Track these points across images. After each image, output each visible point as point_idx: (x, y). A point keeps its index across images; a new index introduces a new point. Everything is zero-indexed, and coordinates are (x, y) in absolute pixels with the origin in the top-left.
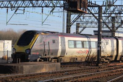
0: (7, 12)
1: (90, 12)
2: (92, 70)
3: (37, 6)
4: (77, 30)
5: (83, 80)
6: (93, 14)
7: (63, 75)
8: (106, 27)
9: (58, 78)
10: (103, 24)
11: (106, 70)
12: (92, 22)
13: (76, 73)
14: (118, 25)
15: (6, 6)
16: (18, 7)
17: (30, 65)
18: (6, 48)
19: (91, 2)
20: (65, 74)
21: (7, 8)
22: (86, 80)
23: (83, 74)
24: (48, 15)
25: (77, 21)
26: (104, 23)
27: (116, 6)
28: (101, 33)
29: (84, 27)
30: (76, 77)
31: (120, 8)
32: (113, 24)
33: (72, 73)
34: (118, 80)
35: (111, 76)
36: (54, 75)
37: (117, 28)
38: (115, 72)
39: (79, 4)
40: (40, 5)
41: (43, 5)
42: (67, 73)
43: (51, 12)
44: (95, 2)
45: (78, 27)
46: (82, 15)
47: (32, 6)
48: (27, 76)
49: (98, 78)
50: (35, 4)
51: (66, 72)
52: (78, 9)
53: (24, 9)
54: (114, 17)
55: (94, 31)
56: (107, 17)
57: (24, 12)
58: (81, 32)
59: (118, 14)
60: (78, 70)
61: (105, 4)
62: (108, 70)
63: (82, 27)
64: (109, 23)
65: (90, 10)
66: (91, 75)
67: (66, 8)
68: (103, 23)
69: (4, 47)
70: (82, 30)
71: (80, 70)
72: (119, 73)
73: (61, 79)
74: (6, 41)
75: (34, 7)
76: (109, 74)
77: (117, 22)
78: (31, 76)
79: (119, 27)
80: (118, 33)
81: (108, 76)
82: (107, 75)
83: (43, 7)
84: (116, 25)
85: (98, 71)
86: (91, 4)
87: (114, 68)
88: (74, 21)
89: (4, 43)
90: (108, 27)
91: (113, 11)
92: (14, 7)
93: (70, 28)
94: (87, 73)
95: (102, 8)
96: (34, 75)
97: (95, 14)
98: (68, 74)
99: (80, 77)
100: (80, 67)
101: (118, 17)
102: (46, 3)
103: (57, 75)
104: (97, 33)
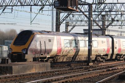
1: (80, 10)
3: (25, 4)
4: (66, 28)
5: (74, 80)
6: (83, 12)
7: (53, 75)
8: (96, 26)
9: (49, 79)
10: (93, 23)
11: (98, 70)
12: (81, 21)
13: (66, 73)
16: (6, 6)
17: (19, 66)
20: (56, 74)
22: (77, 79)
24: (37, 14)
25: (66, 20)
26: (94, 21)
27: (107, 4)
28: (91, 31)
29: (73, 26)
30: (66, 77)
32: (103, 22)
33: (62, 73)
34: (110, 79)
35: (102, 75)
36: (44, 75)
37: (108, 26)
38: (107, 71)
39: (69, 2)
42: (58, 73)
43: (40, 10)
45: (67, 26)
46: (72, 14)
48: (16, 77)
49: (89, 78)
50: (24, 2)
51: (56, 72)
52: (69, 8)
53: (12, 8)
54: (104, 15)
55: (84, 30)
56: (97, 15)
57: (12, 11)
58: (70, 31)
59: (109, 12)
60: (69, 70)
61: (95, 2)
63: (71, 26)
64: (99, 21)
65: (80, 8)
66: (82, 74)
67: (56, 6)
70: (72, 29)
72: (111, 72)
73: (52, 79)
75: (23, 5)
76: (101, 73)
78: (20, 76)
79: (110, 24)
81: (100, 75)
82: (98, 74)
83: (31, 5)
84: (107, 23)
85: (89, 71)
86: (81, 2)
87: (106, 67)
88: (64, 20)
90: (98, 25)
91: (103, 9)
92: (2, 6)
93: (59, 27)
94: (78, 73)
95: (92, 6)
96: (24, 76)
97: (85, 12)
99: (71, 77)
100: (71, 67)
101: (108, 15)
102: (35, 2)
103: (47, 75)
104: (87, 32)
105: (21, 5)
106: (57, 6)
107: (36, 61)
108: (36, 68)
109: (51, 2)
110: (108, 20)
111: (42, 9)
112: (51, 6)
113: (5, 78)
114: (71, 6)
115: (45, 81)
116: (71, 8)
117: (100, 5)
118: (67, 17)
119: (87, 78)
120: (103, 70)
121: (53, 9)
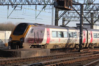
0: (8, 8)
1: (74, 9)
2: (76, 55)
3: (32, 4)
4: (63, 23)
5: (68, 63)
6: (76, 11)
7: (52, 58)
8: (86, 21)
9: (49, 61)
10: (84, 19)
11: (87, 55)
12: (75, 17)
13: (62, 57)
14: (96, 20)
15: (7, 4)
16: (17, 5)
17: (26, 51)
18: (7, 37)
19: (75, 1)
20: (54, 58)
21: (8, 6)
23: (68, 58)
24: (41, 11)
25: (63, 16)
27: (95, 4)
28: (82, 25)
29: (69, 21)
30: (63, 60)
31: (98, 6)
32: (91, 18)
33: (59, 57)
34: (96, 63)
35: (90, 59)
36: (45, 59)
37: (95, 22)
38: (93, 57)
39: (65, 3)
40: (34, 3)
41: (37, 3)
43: (43, 8)
44: (78, 1)
45: (64, 21)
46: (68, 12)
47: (28, 4)
48: (24, 59)
49: (80, 61)
50: (30, 2)
51: (54, 56)
52: (65, 7)
53: (22, 6)
54: (93, 13)
55: (77, 24)
56: (87, 13)
57: (21, 9)
58: (66, 25)
60: (64, 55)
61: (85, 3)
62: (88, 55)
63: (67, 21)
64: (89, 17)
65: (74, 7)
66: (75, 59)
68: (84, 17)
69: (5, 36)
70: (67, 23)
71: (65, 55)
72: (97, 57)
73: (51, 62)
74: (7, 32)
75: (30, 5)
77: (95, 17)
78: (27, 59)
79: (97, 21)
80: (96, 26)
82: (87, 59)
83: (36, 5)
84: (94, 19)
85: (80, 56)
86: (75, 3)
88: (61, 16)
89: (5, 34)
91: (92, 8)
92: (14, 5)
93: (58, 22)
94: (71, 57)
95: (83, 6)
96: (30, 59)
97: (78, 10)
98: (56, 58)
100: (66, 53)
101: (96, 13)
102: (39, 2)
103: (47, 59)
104: (79, 26)
105: (28, 5)
106: (56, 6)
107: (39, 48)
108: (39, 53)
109: (52, 2)
110: (96, 17)
111: (44, 7)
112: (52, 5)
113: (16, 60)
114: (67, 6)
115: (46, 63)
116: (67, 8)
117: (90, 5)
118: (64, 14)
119: (78, 62)
120: (91, 55)
121: (53, 8)
